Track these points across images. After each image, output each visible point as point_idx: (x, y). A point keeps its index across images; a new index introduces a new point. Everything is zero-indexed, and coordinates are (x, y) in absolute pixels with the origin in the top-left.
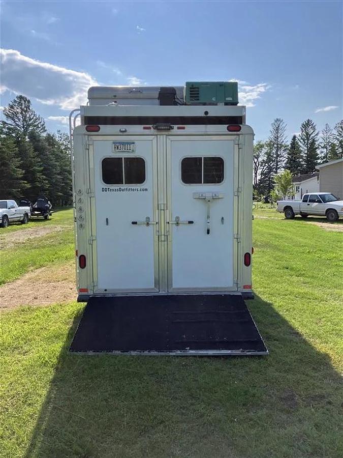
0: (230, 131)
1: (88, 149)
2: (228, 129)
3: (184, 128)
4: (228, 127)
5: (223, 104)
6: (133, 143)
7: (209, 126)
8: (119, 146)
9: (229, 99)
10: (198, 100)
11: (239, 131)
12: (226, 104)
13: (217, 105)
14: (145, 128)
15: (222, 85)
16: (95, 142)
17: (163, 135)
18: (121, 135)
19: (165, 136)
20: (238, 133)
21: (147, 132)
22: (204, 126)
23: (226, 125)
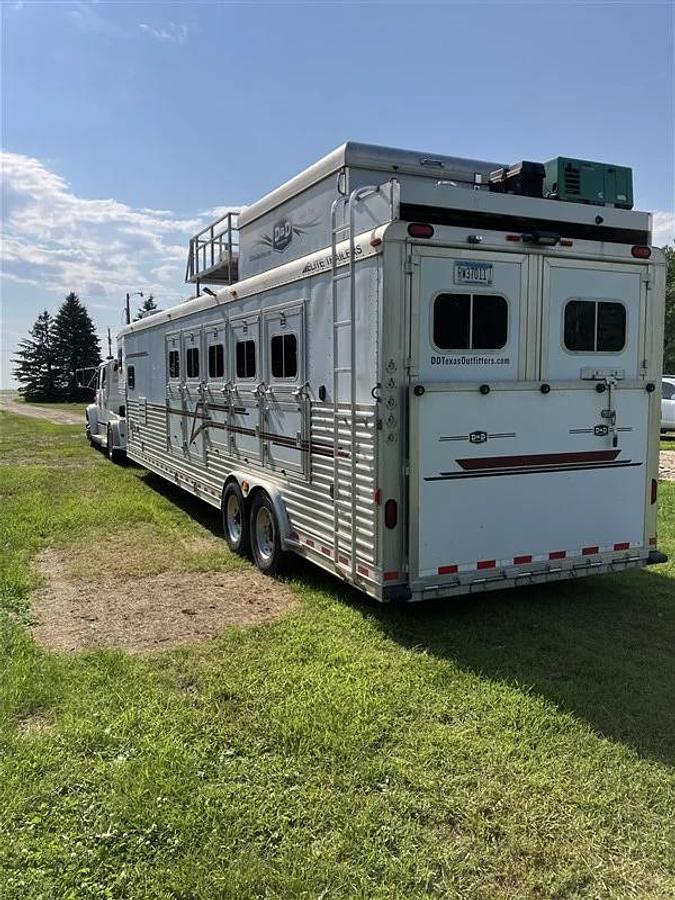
0: (635, 256)
1: (411, 274)
2: (633, 253)
3: (570, 244)
4: (633, 249)
5: (613, 205)
6: (491, 267)
7: (608, 245)
8: (467, 272)
9: (622, 198)
10: (577, 193)
11: (647, 257)
12: (617, 206)
13: (604, 205)
14: (510, 238)
15: (612, 169)
16: (423, 259)
17: (538, 254)
18: (470, 249)
19: (541, 257)
20: (648, 260)
21: (512, 245)
22: (599, 243)
23: (631, 246)
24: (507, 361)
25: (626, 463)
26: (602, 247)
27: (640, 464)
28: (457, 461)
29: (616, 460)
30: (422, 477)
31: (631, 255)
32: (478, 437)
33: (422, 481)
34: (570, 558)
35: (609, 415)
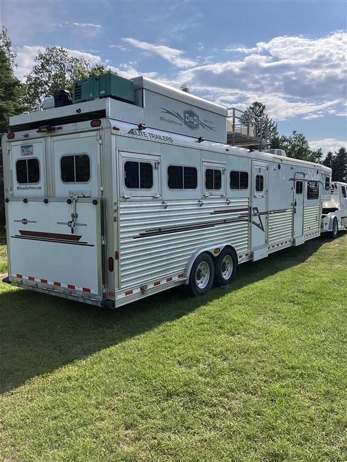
0: (93, 126)
1: (9, 154)
3: (61, 128)
4: (91, 123)
5: (98, 98)
6: (31, 146)
7: (78, 124)
9: (103, 92)
10: (80, 98)
11: (99, 126)
12: (100, 98)
13: (94, 100)
14: (38, 131)
16: (12, 147)
18: (25, 140)
19: (50, 137)
20: (99, 127)
21: (39, 134)
22: (74, 124)
23: (90, 121)
24: (40, 188)
25: (84, 244)
26: (76, 125)
27: (93, 246)
28: (19, 231)
29: (79, 241)
30: (10, 235)
31: (90, 126)
32: (25, 222)
33: (10, 237)
34: (63, 288)
35: (75, 216)
